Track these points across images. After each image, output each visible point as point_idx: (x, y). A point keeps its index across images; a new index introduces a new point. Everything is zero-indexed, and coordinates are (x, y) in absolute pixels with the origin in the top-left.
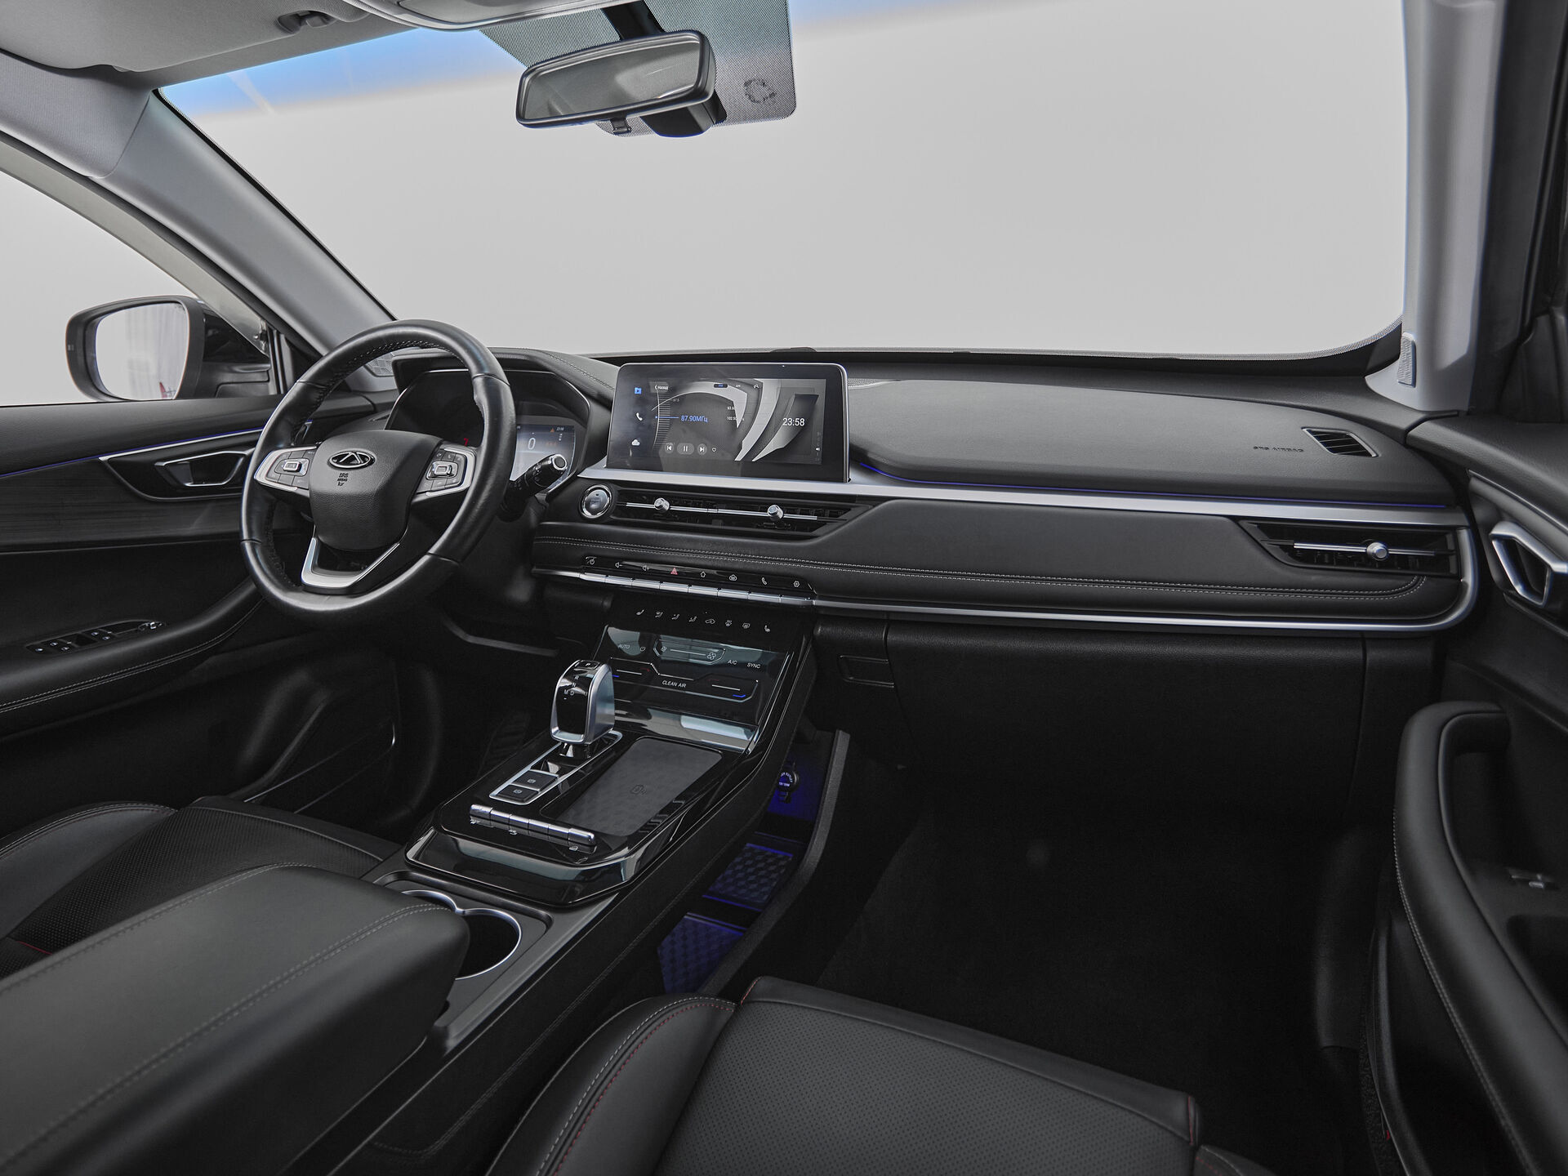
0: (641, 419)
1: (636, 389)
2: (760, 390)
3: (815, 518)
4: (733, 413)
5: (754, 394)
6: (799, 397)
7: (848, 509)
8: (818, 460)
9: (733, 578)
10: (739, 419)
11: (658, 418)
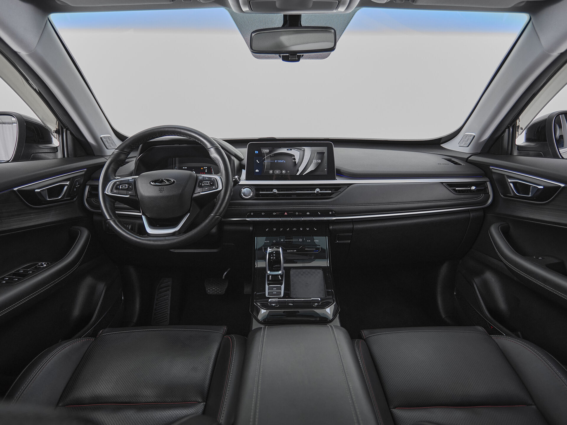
0: (259, 162)
1: (256, 151)
2: (304, 151)
3: (330, 192)
4: (295, 159)
5: (302, 152)
6: (318, 153)
7: (340, 188)
8: (326, 173)
9: (308, 213)
10: (297, 161)
11: (266, 161)
